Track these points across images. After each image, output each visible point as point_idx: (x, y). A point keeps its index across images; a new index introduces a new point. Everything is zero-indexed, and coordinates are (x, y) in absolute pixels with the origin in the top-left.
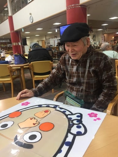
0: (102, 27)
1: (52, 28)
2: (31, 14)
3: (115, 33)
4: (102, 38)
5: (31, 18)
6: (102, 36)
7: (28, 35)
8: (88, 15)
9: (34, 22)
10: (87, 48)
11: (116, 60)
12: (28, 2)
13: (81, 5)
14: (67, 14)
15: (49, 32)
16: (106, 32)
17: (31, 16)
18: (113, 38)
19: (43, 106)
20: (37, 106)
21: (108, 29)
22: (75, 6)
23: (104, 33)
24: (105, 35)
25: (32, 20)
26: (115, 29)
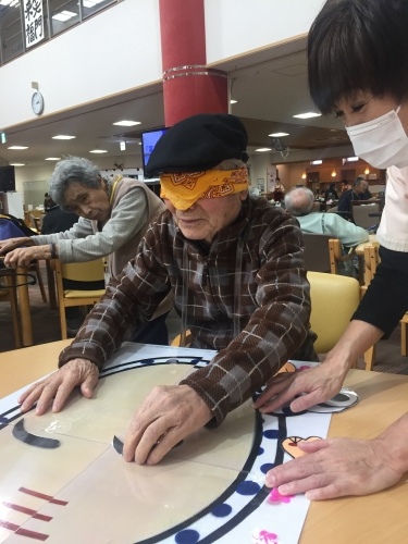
0: (272, 143)
1: (107, 134)
2: (35, 85)
3: (308, 161)
4: (269, 177)
5: (37, 99)
6: (271, 170)
7: (19, 157)
8: (232, 102)
9: (47, 112)
10: (240, 202)
11: (330, 240)
12: (28, 45)
13: (210, 70)
14: (166, 94)
15: (98, 148)
16: (285, 159)
17: (35, 91)
18: (304, 176)
19: (156, 361)
20: (139, 364)
21: (288, 149)
22: (193, 70)
23: (275, 161)
24: (278, 167)
25: (38, 107)
26: (310, 148)
